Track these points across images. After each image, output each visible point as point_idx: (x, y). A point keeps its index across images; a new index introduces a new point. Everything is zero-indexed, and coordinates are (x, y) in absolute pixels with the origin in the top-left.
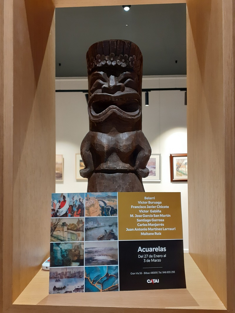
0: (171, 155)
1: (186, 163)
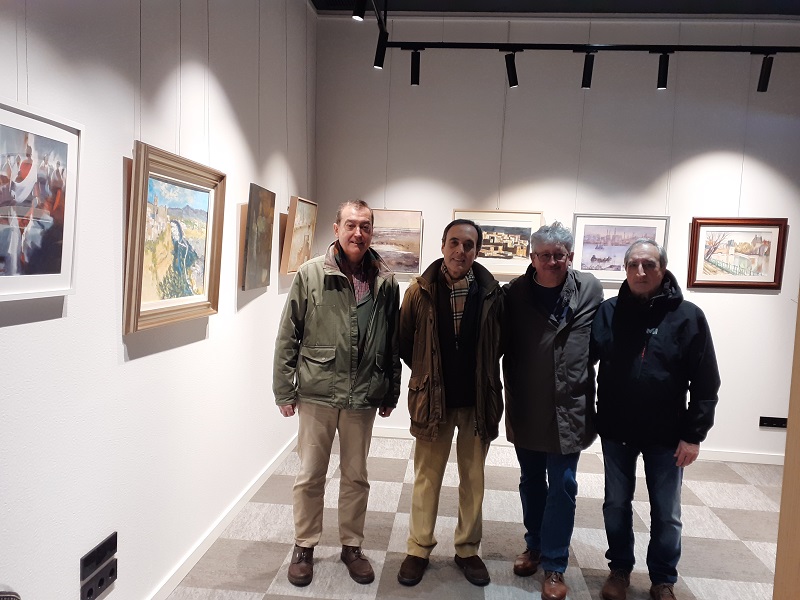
0: (694, 220)
1: (730, 243)
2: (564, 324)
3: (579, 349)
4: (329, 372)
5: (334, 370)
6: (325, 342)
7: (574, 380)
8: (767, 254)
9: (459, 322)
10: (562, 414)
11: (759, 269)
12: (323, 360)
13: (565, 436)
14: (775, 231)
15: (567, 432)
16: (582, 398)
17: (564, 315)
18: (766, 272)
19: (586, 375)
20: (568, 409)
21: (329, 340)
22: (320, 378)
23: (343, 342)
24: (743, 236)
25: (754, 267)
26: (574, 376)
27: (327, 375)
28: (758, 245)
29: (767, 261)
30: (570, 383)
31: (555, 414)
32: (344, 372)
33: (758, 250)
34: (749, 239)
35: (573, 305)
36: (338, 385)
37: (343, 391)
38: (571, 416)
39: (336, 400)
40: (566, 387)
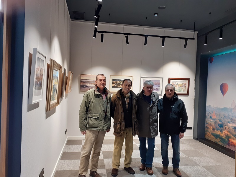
0: (169, 78)
1: (177, 84)
2: (152, 105)
3: (155, 111)
4: (97, 121)
5: (99, 120)
6: (96, 112)
7: (154, 119)
8: (186, 87)
9: (128, 105)
10: (151, 128)
11: (184, 90)
12: (96, 117)
13: (152, 133)
14: (187, 81)
15: (153, 132)
16: (156, 123)
17: (151, 102)
18: (186, 91)
19: (157, 118)
20: (153, 126)
21: (97, 111)
22: (95, 122)
23: (101, 112)
24: (180, 82)
25: (183, 90)
26: (154, 118)
27: (97, 122)
28: (184, 85)
29: (186, 88)
30: (153, 120)
31: (150, 128)
32: (101, 120)
33: (183, 86)
34: (181, 83)
35: (154, 100)
36: (100, 124)
37: (101, 126)
38: (153, 128)
39: (99, 129)
40: (152, 121)
